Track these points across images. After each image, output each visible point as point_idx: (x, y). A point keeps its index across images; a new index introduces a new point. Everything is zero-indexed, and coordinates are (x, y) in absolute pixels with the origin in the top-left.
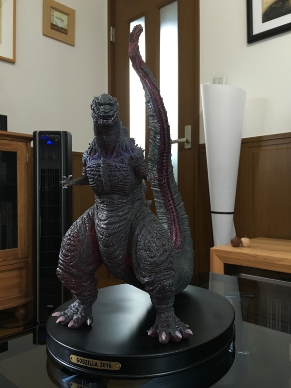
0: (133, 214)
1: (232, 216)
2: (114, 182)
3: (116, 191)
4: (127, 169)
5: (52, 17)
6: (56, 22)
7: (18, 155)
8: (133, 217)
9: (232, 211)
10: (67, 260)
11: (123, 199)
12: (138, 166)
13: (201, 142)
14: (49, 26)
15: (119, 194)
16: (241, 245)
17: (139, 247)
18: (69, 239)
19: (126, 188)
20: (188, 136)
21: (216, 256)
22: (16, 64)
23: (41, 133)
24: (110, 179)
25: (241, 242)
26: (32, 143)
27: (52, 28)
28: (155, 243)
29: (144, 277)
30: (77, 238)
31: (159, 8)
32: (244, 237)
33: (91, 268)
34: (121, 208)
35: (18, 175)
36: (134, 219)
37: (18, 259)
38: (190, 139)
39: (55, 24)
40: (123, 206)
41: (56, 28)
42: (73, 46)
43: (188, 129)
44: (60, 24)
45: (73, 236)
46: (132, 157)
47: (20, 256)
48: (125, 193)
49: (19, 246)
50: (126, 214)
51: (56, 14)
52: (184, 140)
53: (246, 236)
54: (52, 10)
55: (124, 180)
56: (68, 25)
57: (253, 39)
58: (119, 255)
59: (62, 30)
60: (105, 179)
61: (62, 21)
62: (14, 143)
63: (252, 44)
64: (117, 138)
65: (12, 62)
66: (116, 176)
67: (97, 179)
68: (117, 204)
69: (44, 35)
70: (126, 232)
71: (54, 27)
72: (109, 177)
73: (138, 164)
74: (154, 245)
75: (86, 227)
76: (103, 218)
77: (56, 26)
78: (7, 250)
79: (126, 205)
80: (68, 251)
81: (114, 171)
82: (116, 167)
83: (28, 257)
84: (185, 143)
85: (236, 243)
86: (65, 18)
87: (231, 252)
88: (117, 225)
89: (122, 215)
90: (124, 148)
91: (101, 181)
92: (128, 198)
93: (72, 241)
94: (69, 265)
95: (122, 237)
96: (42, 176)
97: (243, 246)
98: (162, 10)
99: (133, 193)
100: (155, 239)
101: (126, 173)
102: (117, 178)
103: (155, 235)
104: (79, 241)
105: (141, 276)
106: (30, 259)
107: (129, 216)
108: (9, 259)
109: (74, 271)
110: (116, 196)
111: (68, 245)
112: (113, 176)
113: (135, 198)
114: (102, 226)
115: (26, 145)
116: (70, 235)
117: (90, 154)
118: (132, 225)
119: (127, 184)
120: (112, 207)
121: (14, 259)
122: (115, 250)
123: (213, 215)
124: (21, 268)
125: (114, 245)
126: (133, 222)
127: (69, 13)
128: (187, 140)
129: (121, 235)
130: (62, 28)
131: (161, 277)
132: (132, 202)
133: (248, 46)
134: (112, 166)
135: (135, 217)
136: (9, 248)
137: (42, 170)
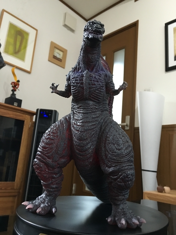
0: (102, 118)
1: (155, 174)
2: (92, 89)
3: (92, 98)
4: (102, 81)
5: (54, 52)
6: (56, 55)
7: (25, 123)
8: (102, 120)
9: (156, 170)
10: (45, 151)
11: (96, 106)
12: (110, 83)
13: (136, 126)
14: (52, 56)
15: (94, 101)
16: (164, 192)
17: (108, 142)
18: (49, 135)
19: (100, 96)
20: (128, 121)
21: (147, 198)
22: (31, 74)
23: (41, 110)
24: (90, 86)
25: (164, 190)
26: (35, 116)
27: (54, 58)
28: (122, 139)
29: (110, 167)
30: (55, 134)
31: (114, 52)
32: (166, 186)
33: (63, 160)
34: (94, 112)
35: (23, 135)
36: (103, 122)
37: (14, 189)
38: (128, 124)
39: (55, 55)
40: (96, 111)
41: (56, 58)
42: (64, 68)
43: (128, 118)
44: (58, 56)
45: (52, 133)
46: (106, 74)
47: (15, 188)
48: (98, 100)
49: (16, 181)
50: (97, 117)
51: (57, 51)
52: (125, 124)
53: (167, 185)
54: (55, 49)
55: (99, 90)
56: (63, 57)
57: (168, 69)
58: (89, 148)
59: (59, 60)
60: (86, 85)
61: (60, 55)
62: (24, 115)
63: (168, 72)
64: (98, 58)
65: (29, 72)
66: (95, 85)
67: (80, 86)
68: (92, 109)
69: (49, 61)
70: (97, 131)
71: (55, 57)
72: (89, 84)
73: (109, 81)
74: (121, 140)
75: (64, 126)
76: (79, 119)
77: (56, 57)
78: (8, 182)
79: (97, 111)
80: (47, 144)
81: (93, 81)
82: (95, 78)
83: (20, 189)
84: (126, 126)
85: (161, 190)
86: (61, 53)
87: (158, 195)
88: (90, 124)
89: (95, 118)
90: (101, 68)
91: (83, 88)
92: (99, 106)
93: (52, 135)
94: (46, 156)
95: (93, 134)
96: (38, 136)
97: (165, 193)
98: (116, 53)
99: (103, 104)
100: (121, 136)
101: (102, 84)
102: (95, 86)
103: (121, 134)
104: (57, 136)
105: (107, 166)
106: (21, 191)
107: (100, 120)
108: (8, 188)
109: (50, 161)
110: (91, 103)
111: (48, 139)
112: (93, 85)
113: (104, 108)
114: (78, 124)
115: (31, 117)
116: (50, 131)
117: (74, 71)
118: (101, 126)
119: (101, 93)
120: (87, 111)
121: (11, 189)
122: (87, 144)
123: (143, 172)
124: (14, 196)
125: (87, 139)
126: (102, 124)
127: (64, 51)
128: (127, 124)
129: (93, 132)
130: (59, 58)
131: (126, 166)
132: (101, 110)
133: (165, 73)
134: (93, 77)
135: (104, 120)
136: (10, 181)
137: (38, 132)
